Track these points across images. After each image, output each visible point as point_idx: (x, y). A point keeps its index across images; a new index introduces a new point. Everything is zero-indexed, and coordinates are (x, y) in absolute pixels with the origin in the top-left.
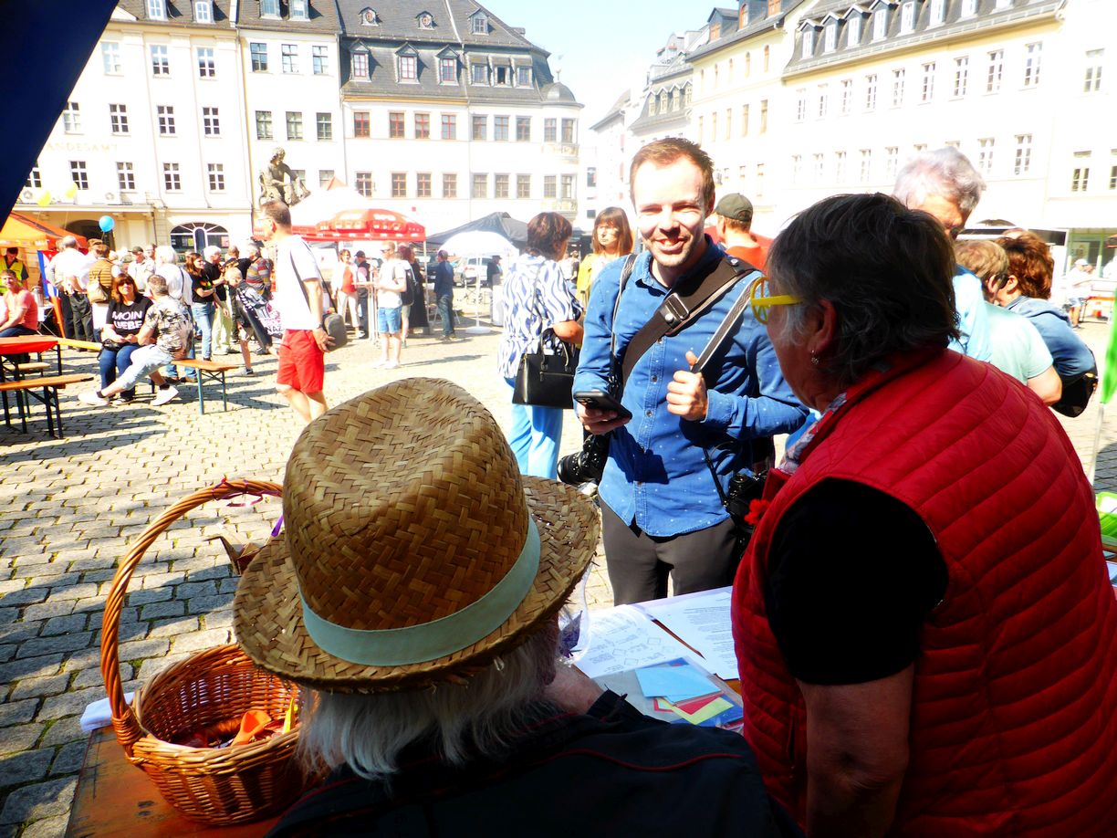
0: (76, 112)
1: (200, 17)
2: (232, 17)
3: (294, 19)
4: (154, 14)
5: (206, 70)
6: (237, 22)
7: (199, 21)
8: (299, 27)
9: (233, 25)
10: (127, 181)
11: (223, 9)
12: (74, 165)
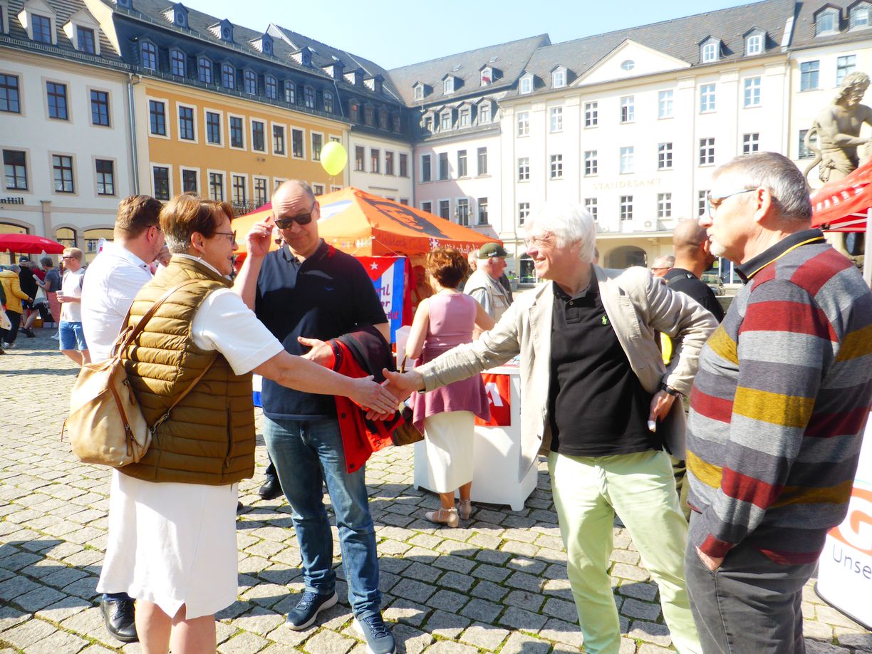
0: (631, 155)
1: (752, 50)
2: (785, 41)
3: (854, 29)
4: (707, 59)
5: (751, 97)
6: (789, 46)
7: (749, 54)
8: (860, 35)
9: (784, 50)
10: (665, 210)
11: (775, 39)
12: (623, 199)
